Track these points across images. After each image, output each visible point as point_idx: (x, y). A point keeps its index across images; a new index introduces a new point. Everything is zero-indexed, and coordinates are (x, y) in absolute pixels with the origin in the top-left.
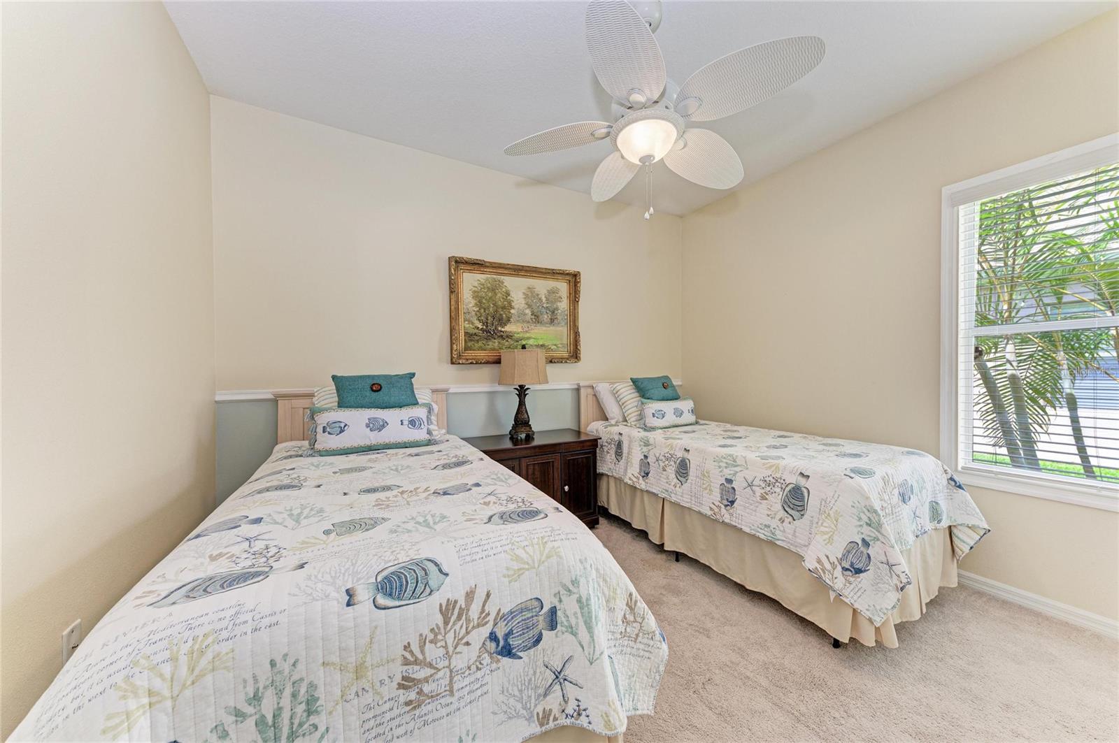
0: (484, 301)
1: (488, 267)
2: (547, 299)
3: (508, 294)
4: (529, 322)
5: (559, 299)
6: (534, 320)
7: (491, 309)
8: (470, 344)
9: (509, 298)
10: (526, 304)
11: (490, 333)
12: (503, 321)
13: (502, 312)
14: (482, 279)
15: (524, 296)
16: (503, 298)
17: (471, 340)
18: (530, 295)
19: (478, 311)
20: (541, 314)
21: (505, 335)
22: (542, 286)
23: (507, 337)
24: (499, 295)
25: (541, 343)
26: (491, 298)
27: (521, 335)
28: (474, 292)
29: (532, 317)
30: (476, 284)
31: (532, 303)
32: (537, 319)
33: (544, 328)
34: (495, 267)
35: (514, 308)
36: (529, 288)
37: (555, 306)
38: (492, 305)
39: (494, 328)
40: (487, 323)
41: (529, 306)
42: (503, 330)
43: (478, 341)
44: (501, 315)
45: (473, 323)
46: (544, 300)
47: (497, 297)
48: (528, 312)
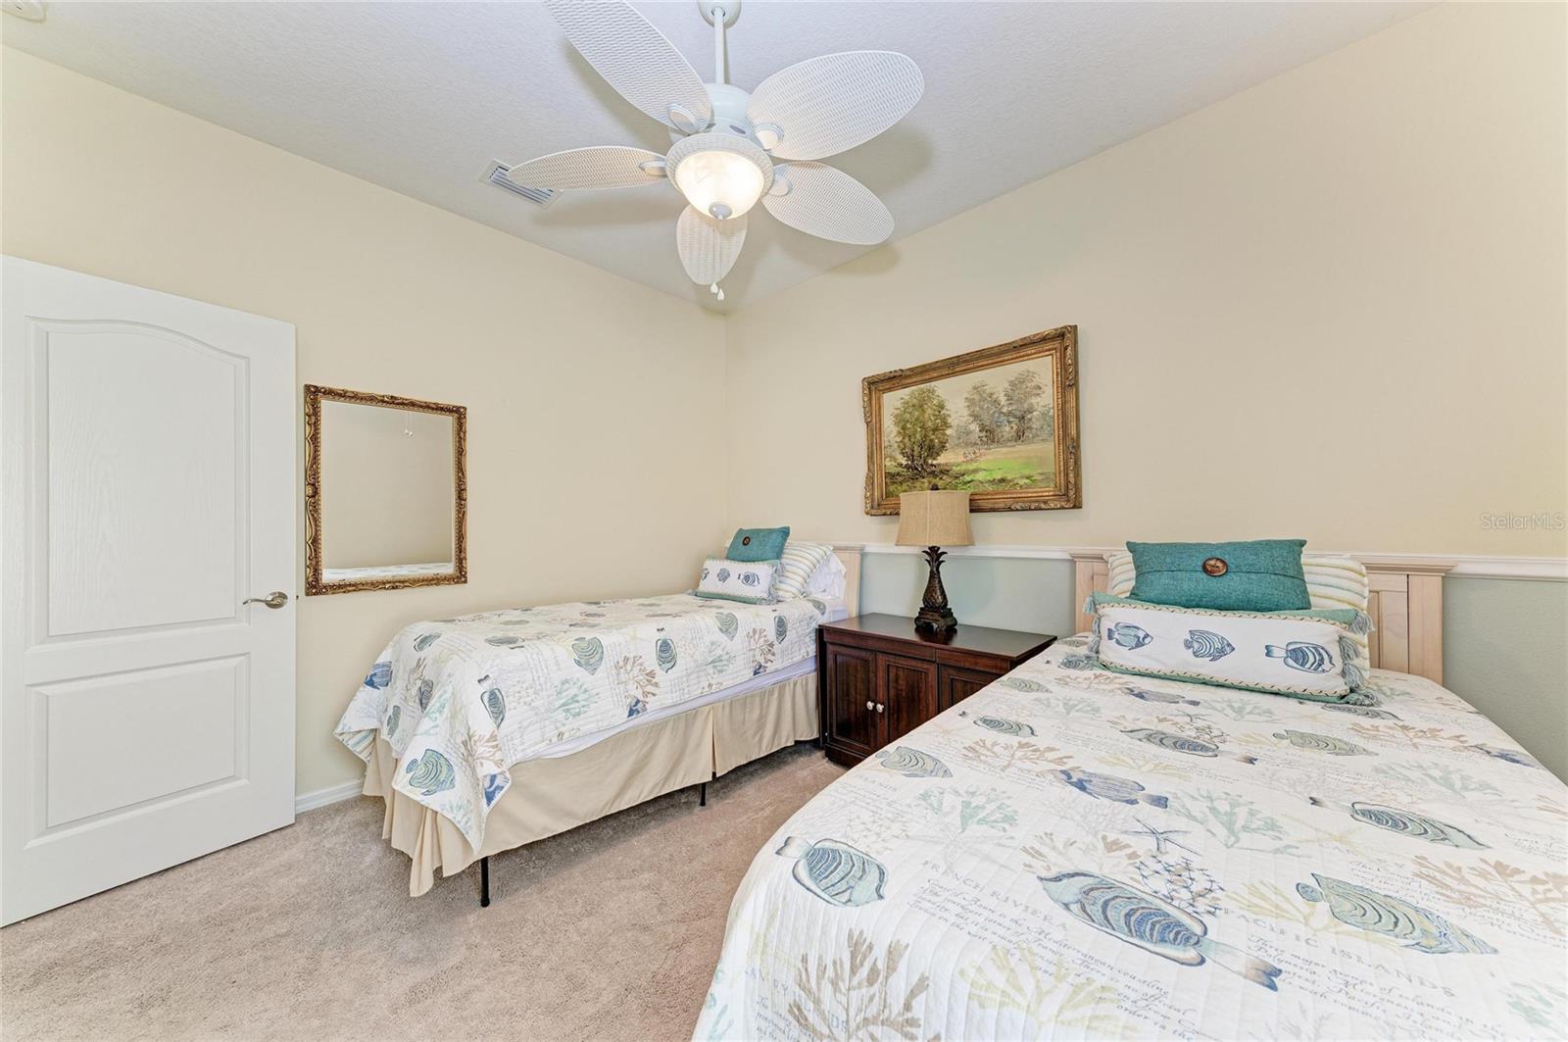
0: (909, 425)
1: (909, 376)
2: (1009, 398)
3: (941, 407)
4: (976, 444)
5: (1035, 392)
6: (985, 439)
7: (918, 436)
8: (891, 488)
9: (943, 412)
10: (971, 415)
11: (917, 469)
12: (933, 450)
13: (933, 437)
14: (906, 395)
15: (966, 404)
16: (934, 415)
17: (894, 483)
18: (977, 397)
19: (901, 442)
20: (999, 426)
21: (937, 469)
22: (996, 379)
23: (942, 472)
24: (929, 411)
25: (999, 477)
26: (917, 419)
27: (963, 467)
28: (896, 416)
29: (984, 434)
30: (899, 406)
31: (981, 412)
32: (990, 436)
33: (1004, 450)
34: (921, 373)
35: (950, 426)
36: (975, 388)
37: (1026, 406)
38: (919, 430)
39: (922, 462)
40: (913, 456)
41: (976, 417)
42: (934, 462)
43: (901, 483)
44: (932, 440)
45: (895, 460)
46: (1003, 400)
47: (926, 416)
48: (974, 427)
